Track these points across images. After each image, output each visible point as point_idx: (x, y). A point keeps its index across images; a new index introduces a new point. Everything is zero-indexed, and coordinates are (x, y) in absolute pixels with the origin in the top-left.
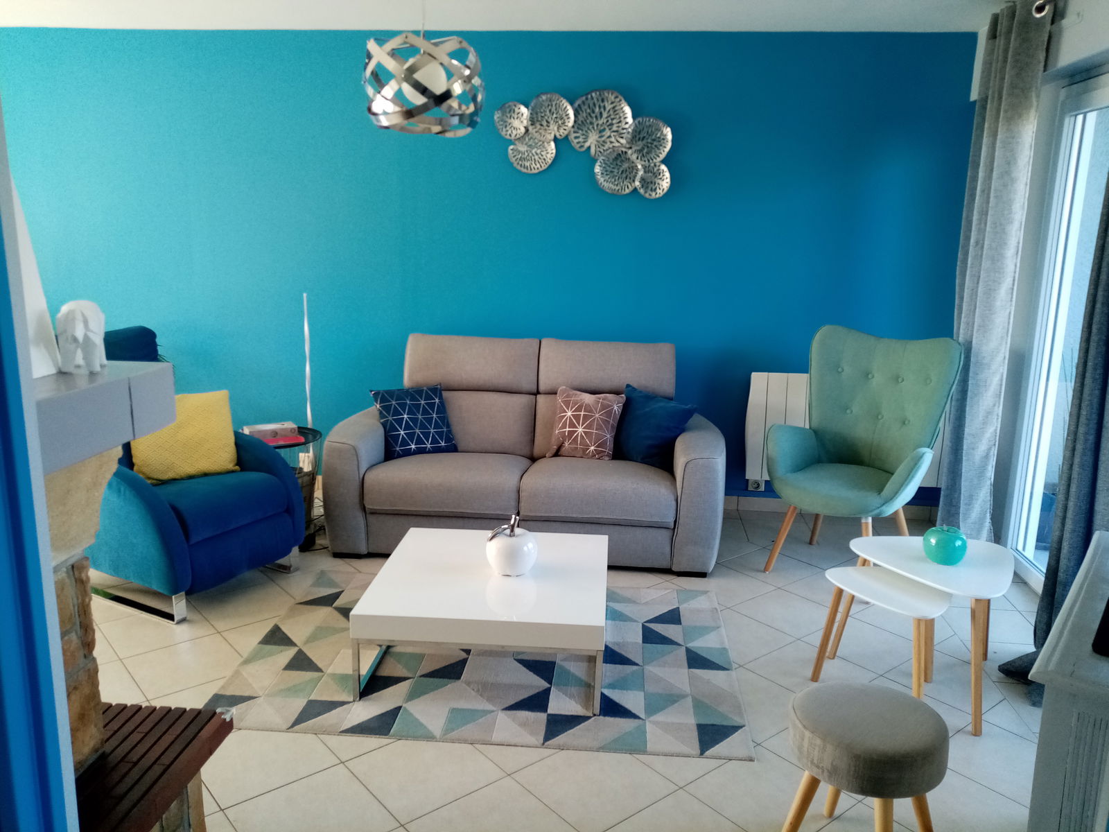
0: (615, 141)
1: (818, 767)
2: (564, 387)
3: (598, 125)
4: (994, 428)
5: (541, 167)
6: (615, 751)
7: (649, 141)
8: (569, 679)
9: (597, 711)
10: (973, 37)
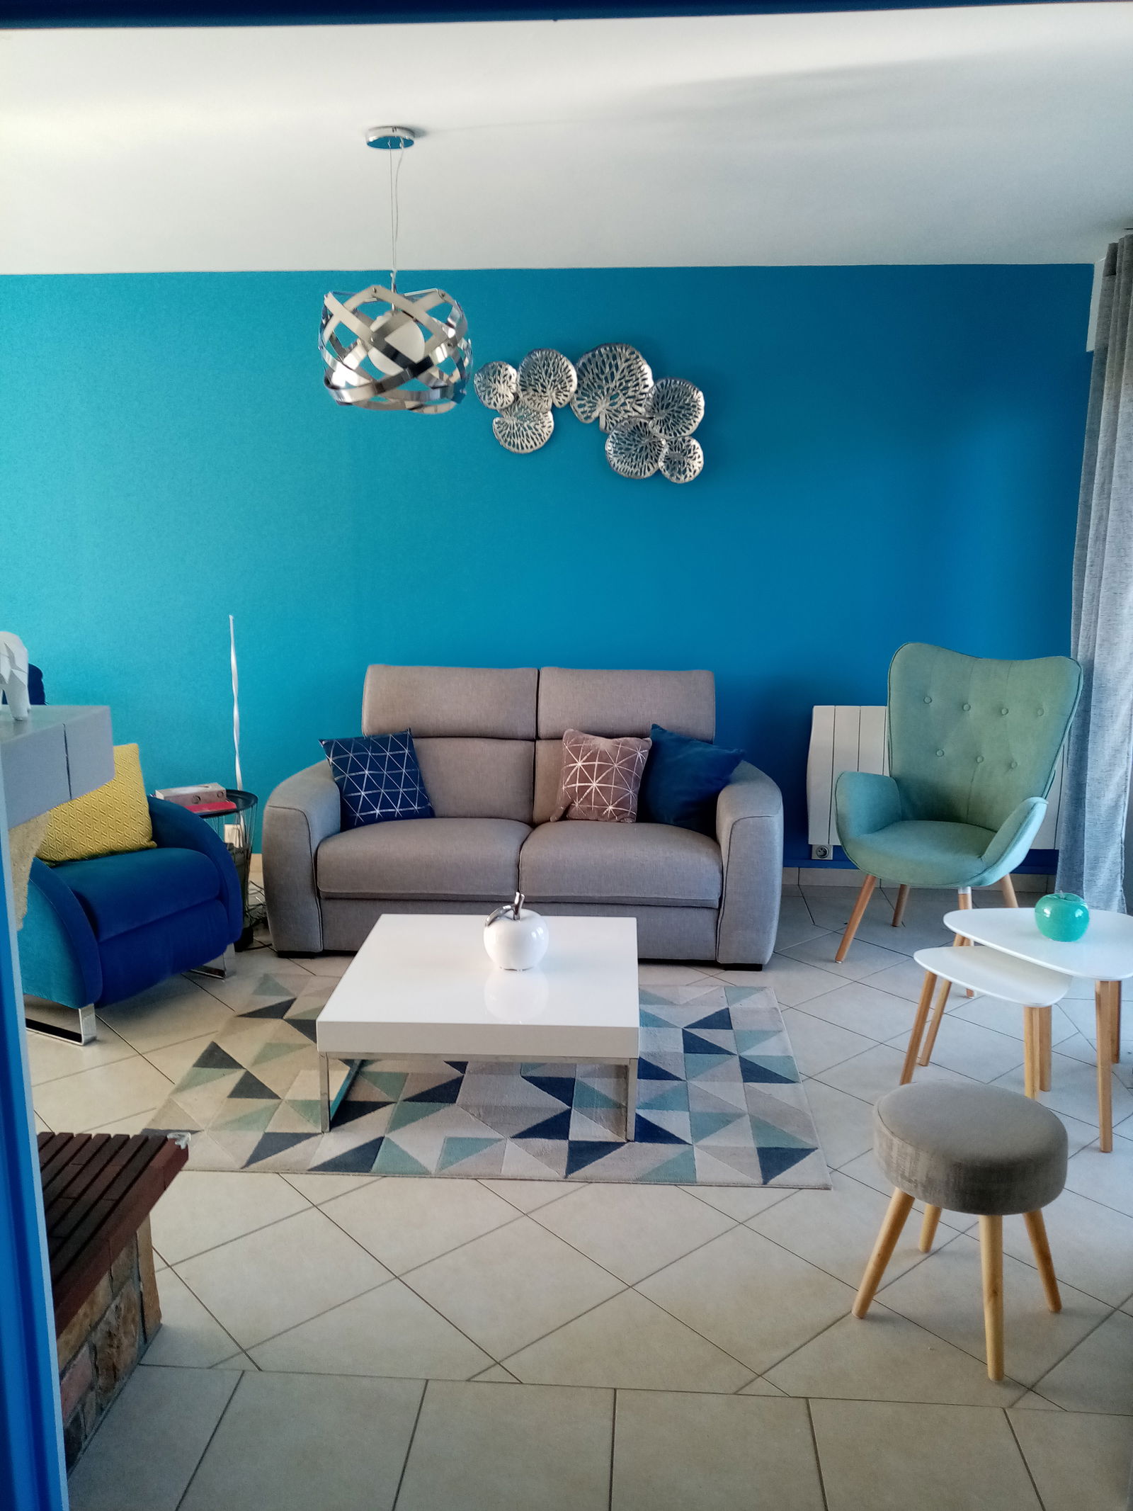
0: (631, 410)
1: (910, 1181)
2: (572, 730)
3: (608, 389)
4: (1124, 770)
5: (536, 444)
6: (658, 1182)
7: (675, 408)
8: (594, 1099)
9: (632, 1137)
10: (1088, 270)
